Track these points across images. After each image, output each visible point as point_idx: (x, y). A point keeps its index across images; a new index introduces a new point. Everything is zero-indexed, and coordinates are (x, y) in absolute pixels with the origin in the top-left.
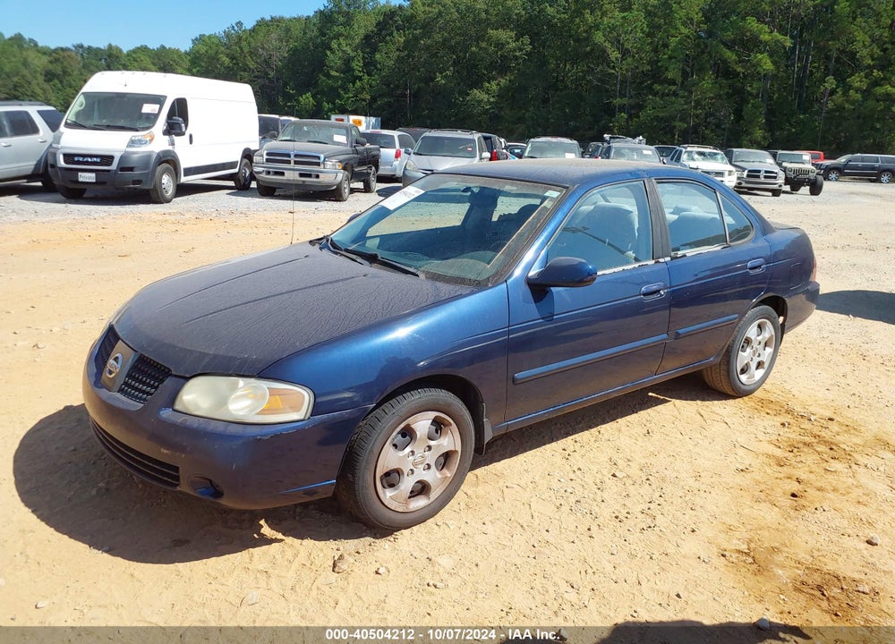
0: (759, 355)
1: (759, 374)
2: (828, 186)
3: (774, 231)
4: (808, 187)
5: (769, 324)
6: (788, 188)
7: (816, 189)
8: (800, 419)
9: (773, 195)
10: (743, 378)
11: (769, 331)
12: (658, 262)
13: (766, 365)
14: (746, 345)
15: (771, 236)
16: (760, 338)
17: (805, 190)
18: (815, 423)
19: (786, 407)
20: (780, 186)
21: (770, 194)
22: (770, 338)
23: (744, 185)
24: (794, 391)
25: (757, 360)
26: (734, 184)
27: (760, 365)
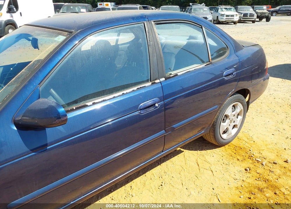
0: (234, 122)
1: (234, 131)
2: (272, 18)
3: (242, 49)
4: (265, 19)
5: (239, 104)
6: (258, 20)
7: (268, 19)
8: (256, 164)
9: (253, 23)
10: (225, 136)
11: (240, 107)
12: (155, 83)
13: (238, 126)
14: (225, 119)
15: (240, 53)
16: (234, 113)
17: (264, 20)
18: (266, 167)
19: (249, 153)
20: (255, 19)
21: (251, 22)
22: (241, 111)
23: (242, 19)
24: (255, 139)
25: (233, 124)
26: (238, 19)
27: (234, 126)
